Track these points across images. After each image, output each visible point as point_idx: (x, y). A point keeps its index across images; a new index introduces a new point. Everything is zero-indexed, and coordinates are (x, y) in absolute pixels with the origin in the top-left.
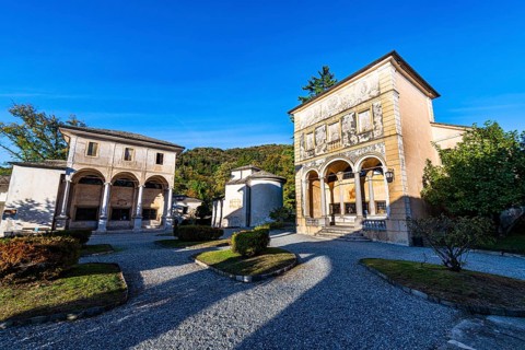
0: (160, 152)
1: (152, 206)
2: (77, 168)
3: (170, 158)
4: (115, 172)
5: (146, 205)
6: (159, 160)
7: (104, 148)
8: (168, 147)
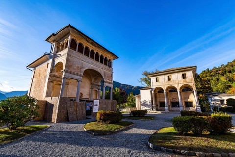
0: (183, 73)
1: (189, 100)
2: (154, 88)
3: (190, 74)
4: (166, 87)
5: (186, 100)
6: (184, 76)
7: (160, 78)
8: (187, 69)
